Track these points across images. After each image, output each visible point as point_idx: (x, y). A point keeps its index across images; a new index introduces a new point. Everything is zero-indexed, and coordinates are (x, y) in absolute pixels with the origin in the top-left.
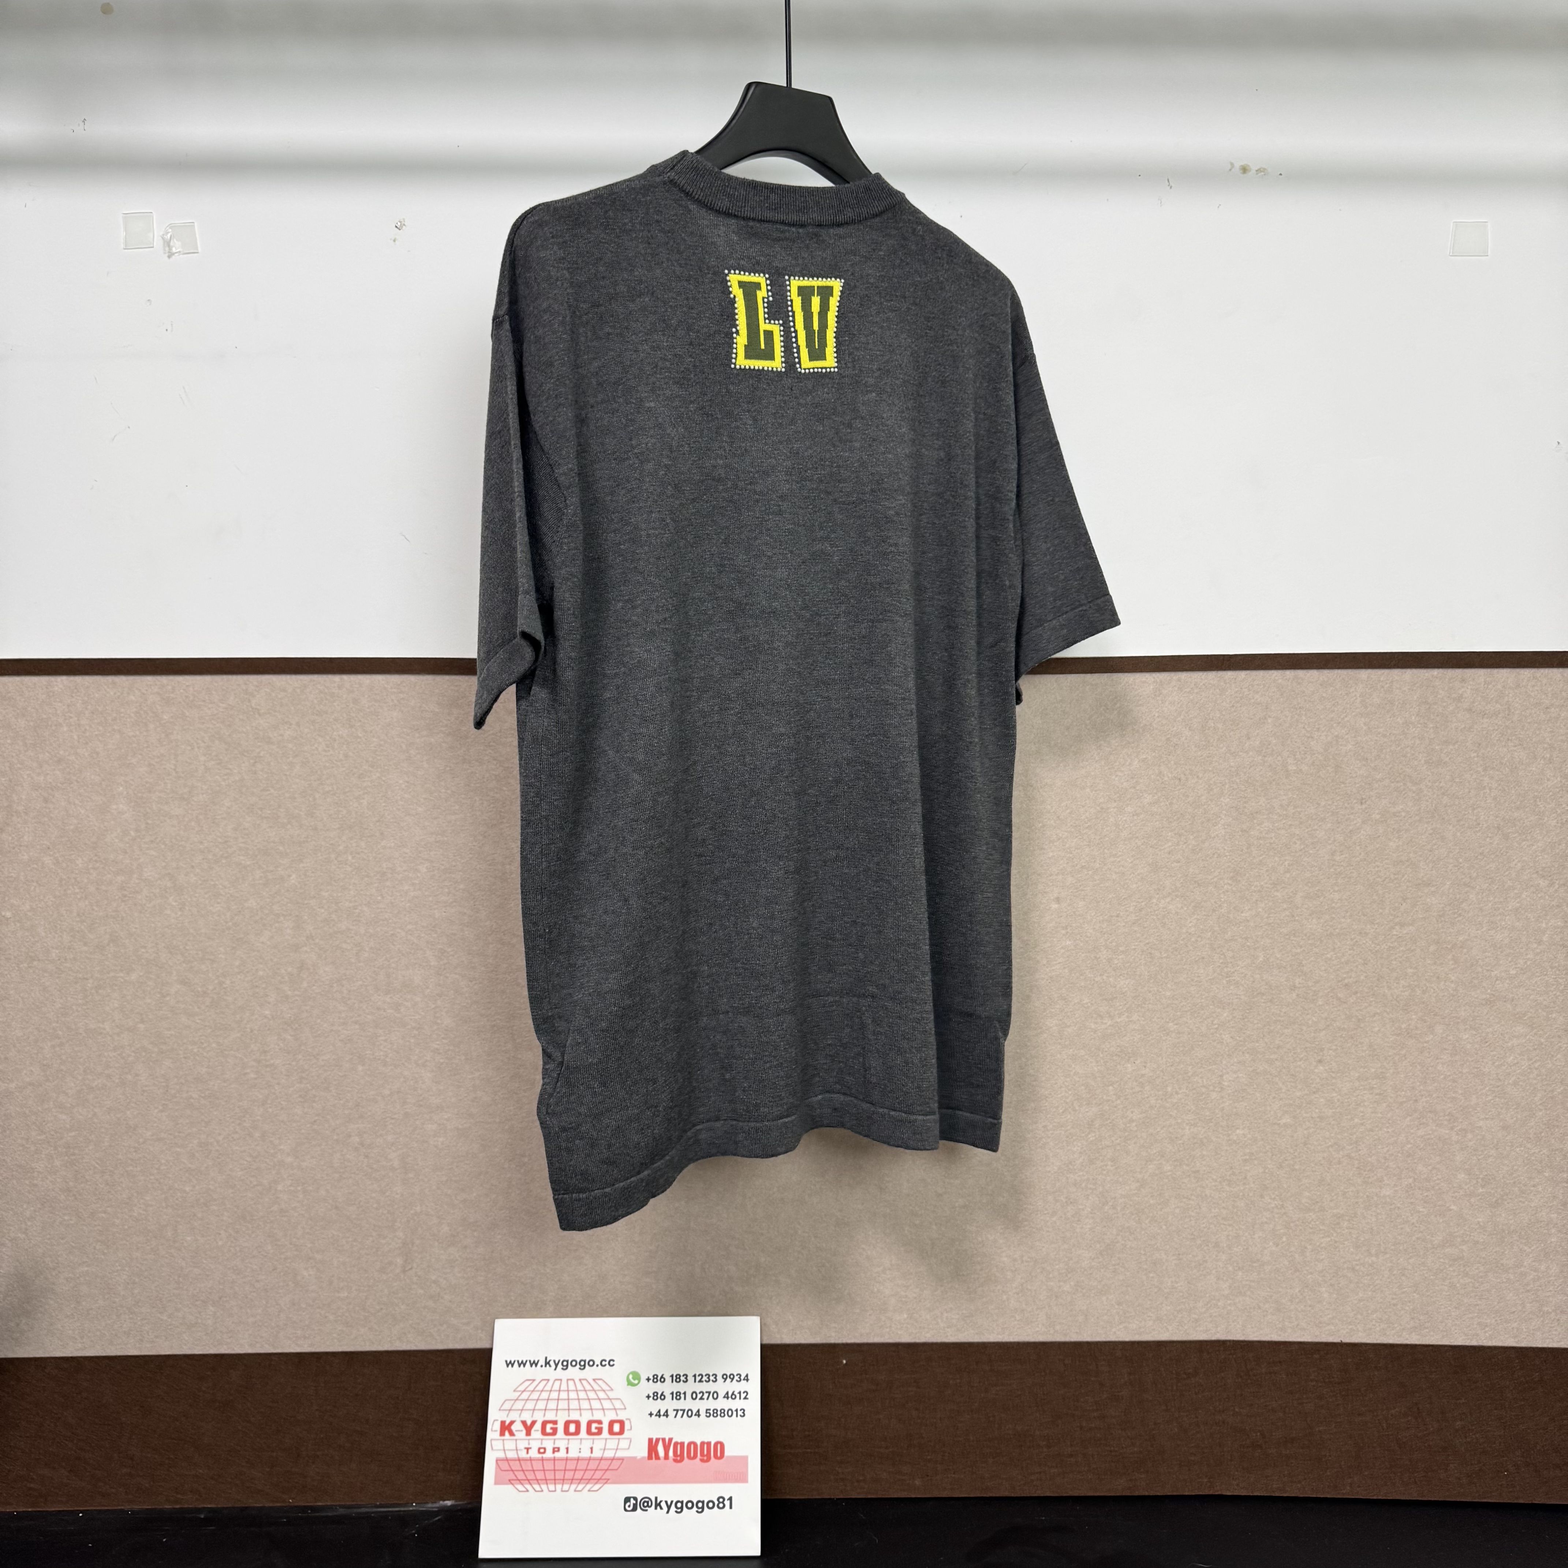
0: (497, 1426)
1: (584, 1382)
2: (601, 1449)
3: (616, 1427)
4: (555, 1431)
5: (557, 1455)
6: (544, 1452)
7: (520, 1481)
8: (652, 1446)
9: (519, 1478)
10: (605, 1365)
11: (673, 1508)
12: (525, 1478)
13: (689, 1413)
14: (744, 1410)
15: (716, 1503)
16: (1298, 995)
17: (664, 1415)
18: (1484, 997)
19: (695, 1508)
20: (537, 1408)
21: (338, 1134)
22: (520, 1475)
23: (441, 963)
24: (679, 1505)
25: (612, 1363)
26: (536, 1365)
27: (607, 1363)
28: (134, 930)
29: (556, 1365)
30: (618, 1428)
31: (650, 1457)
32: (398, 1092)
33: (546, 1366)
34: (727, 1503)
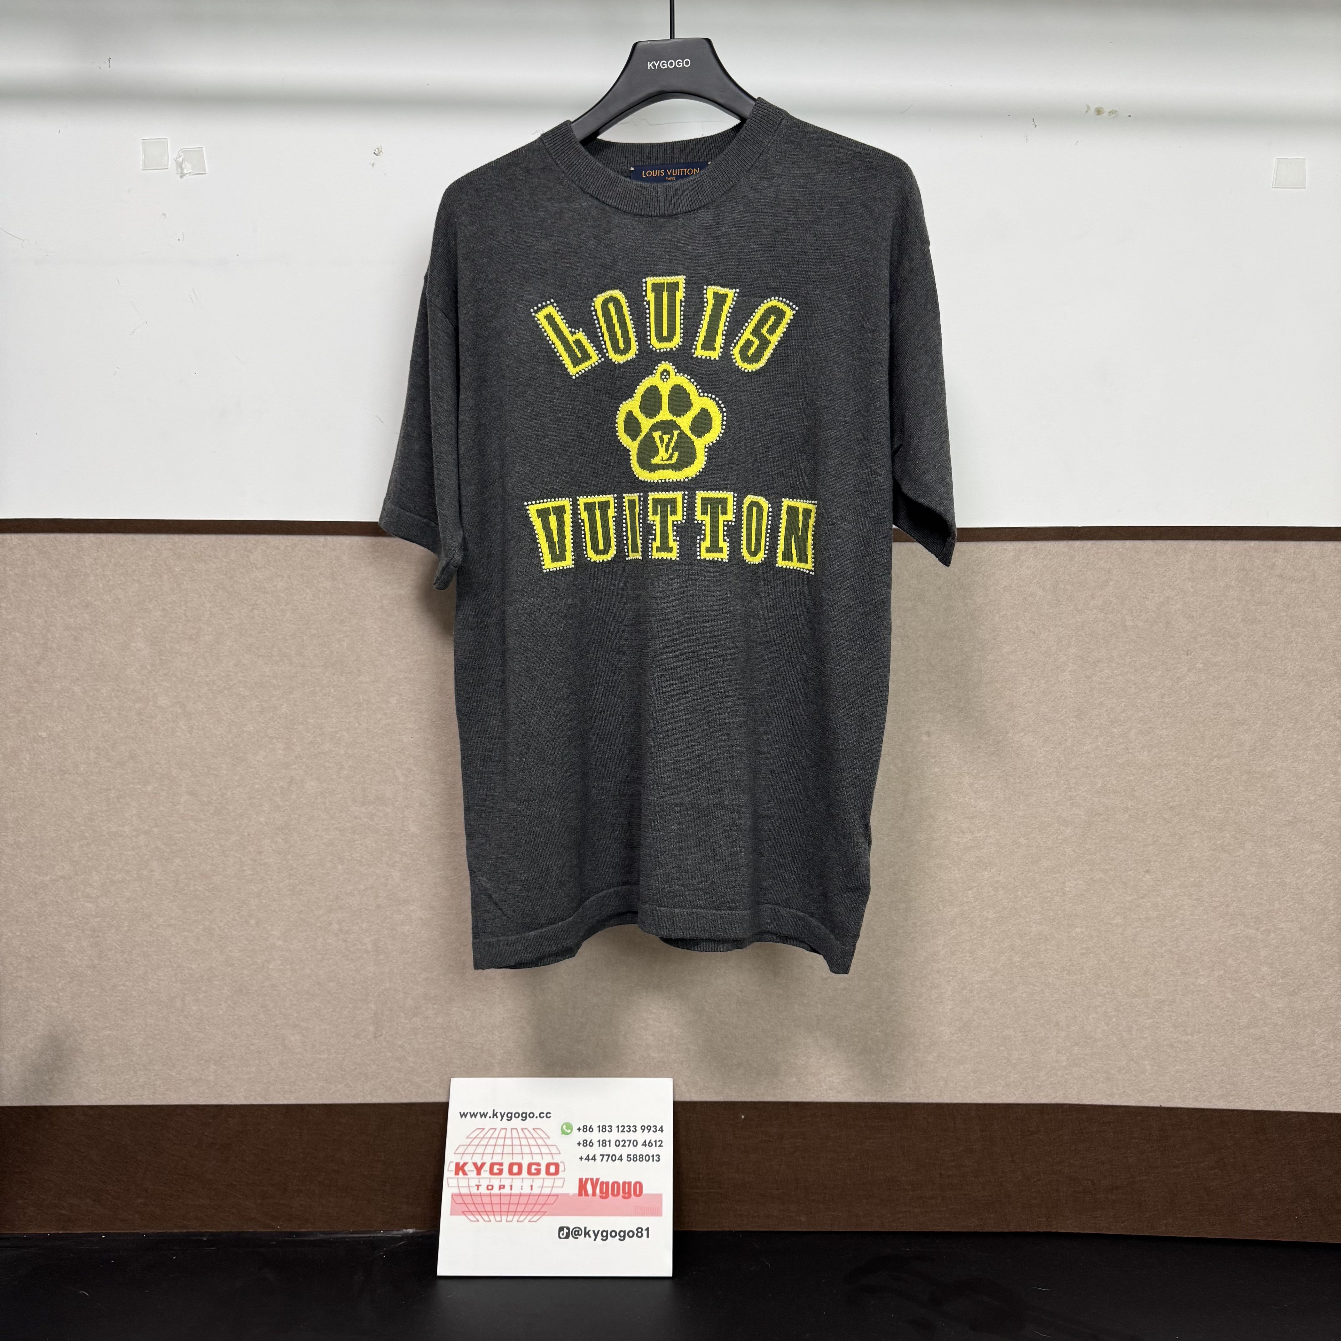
0: (453, 1167)
1: (525, 1131)
2: (539, 1187)
3: (552, 1169)
4: (501, 1172)
5: (503, 1191)
6: (492, 1189)
7: (472, 1213)
8: (582, 1184)
9: (471, 1210)
10: (543, 1117)
11: (599, 1237)
12: (475, 1210)
13: (613, 1158)
14: (659, 1156)
15: (636, 1232)
16: (1130, 815)
17: (592, 1159)
18: (1288, 819)
19: (618, 1237)
20: (486, 1152)
21: (321, 922)
22: (472, 1208)
23: (409, 780)
24: (605, 1234)
25: (549, 1115)
26: (485, 1117)
27: (545, 1115)
28: (150, 749)
29: (502, 1117)
30: (554, 1169)
31: (580, 1194)
32: (372, 888)
33: (493, 1117)
34: (645, 1233)
